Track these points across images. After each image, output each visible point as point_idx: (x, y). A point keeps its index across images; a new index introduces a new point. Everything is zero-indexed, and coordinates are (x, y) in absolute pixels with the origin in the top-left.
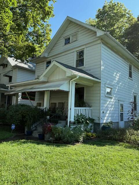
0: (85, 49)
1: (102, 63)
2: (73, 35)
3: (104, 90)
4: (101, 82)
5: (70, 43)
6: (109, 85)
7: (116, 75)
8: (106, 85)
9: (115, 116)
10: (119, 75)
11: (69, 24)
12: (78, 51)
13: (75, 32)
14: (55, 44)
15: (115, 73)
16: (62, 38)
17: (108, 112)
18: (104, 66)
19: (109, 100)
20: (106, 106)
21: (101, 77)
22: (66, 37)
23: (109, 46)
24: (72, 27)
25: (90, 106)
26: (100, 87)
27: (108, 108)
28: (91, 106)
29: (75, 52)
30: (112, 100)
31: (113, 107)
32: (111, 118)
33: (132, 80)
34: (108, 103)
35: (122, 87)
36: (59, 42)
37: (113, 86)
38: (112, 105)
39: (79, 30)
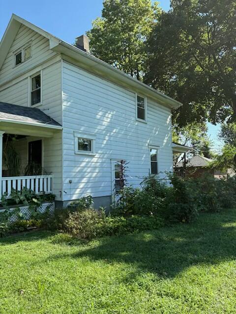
0: (41, 71)
1: (63, 95)
2: (25, 47)
3: (73, 143)
4: (62, 130)
5: (22, 61)
6: (85, 134)
7: (103, 116)
8: (75, 134)
9: (102, 185)
10: (112, 117)
11: (20, 28)
12: (33, 75)
13: (28, 42)
14: (3, 65)
15: (100, 113)
16: (11, 53)
17: (85, 180)
18: (69, 101)
19: (87, 160)
20: (77, 171)
21: (62, 121)
22: (17, 52)
23: (83, 65)
24: (23, 32)
25: (46, 173)
26: (61, 138)
27: (83, 174)
28: (51, 172)
29: (29, 78)
30: (95, 160)
31: (97, 171)
32: (92, 190)
33: (146, 123)
34: (83, 164)
35: (120, 136)
36: (7, 61)
37: (95, 135)
38: (95, 168)
39: (33, 39)
